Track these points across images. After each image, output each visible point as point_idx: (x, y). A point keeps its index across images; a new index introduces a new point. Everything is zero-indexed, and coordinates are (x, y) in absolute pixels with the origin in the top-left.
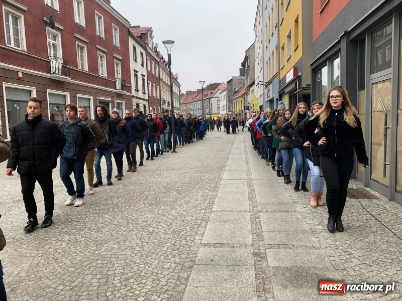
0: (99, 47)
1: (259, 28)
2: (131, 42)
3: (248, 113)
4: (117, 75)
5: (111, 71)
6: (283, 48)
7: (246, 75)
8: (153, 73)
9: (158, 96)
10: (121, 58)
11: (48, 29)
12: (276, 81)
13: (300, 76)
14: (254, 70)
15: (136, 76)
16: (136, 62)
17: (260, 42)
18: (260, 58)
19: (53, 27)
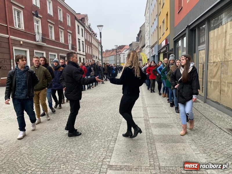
0: (60, 27)
1: (148, 15)
2: (77, 23)
3: (141, 63)
4: (69, 42)
5: (66, 40)
6: (160, 28)
7: (140, 41)
8: (88, 40)
9: (91, 53)
10: (71, 32)
11: (35, 17)
12: (156, 46)
13: (169, 44)
14: (145, 38)
15: (79, 42)
16: (79, 34)
17: (148, 23)
18: (148, 32)
19: (37, 17)
